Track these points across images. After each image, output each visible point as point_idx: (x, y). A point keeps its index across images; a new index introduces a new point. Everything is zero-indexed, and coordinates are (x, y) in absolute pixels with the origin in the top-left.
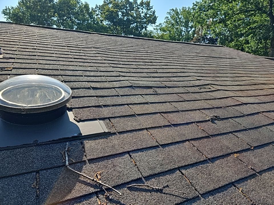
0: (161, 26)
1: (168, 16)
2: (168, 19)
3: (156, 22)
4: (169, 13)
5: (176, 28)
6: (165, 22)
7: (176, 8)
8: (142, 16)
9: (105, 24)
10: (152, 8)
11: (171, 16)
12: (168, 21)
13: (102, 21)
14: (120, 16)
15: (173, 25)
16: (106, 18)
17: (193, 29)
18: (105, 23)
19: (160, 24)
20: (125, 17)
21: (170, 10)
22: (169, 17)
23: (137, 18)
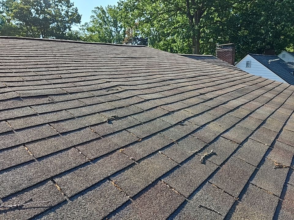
0: (88, 26)
1: (93, 15)
2: (95, 18)
3: (81, 21)
4: (95, 12)
5: (105, 28)
6: (91, 22)
7: (101, 6)
8: (63, 15)
9: (14, 24)
10: (73, 5)
11: (97, 15)
12: (95, 20)
13: (9, 21)
14: (34, 15)
15: (100, 24)
16: (15, 17)
17: (123, 29)
18: (15, 22)
19: (86, 24)
20: (41, 15)
21: (95, 8)
22: (95, 16)
23: (56, 16)
